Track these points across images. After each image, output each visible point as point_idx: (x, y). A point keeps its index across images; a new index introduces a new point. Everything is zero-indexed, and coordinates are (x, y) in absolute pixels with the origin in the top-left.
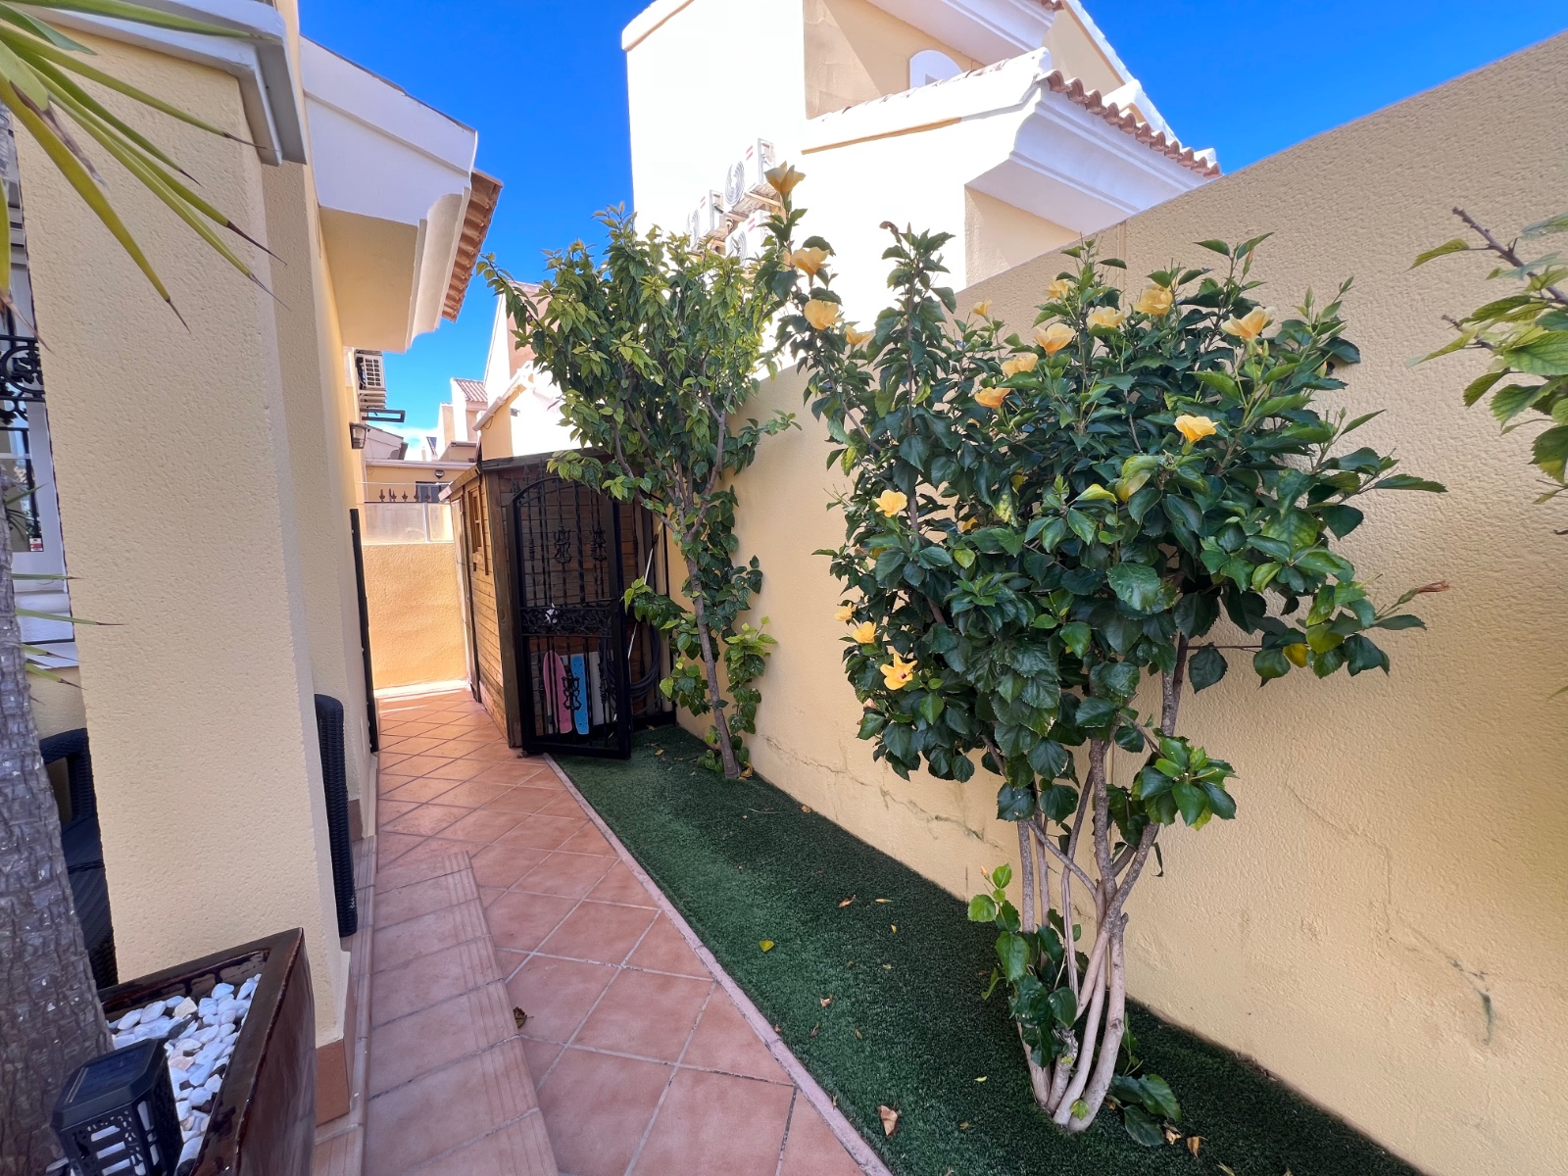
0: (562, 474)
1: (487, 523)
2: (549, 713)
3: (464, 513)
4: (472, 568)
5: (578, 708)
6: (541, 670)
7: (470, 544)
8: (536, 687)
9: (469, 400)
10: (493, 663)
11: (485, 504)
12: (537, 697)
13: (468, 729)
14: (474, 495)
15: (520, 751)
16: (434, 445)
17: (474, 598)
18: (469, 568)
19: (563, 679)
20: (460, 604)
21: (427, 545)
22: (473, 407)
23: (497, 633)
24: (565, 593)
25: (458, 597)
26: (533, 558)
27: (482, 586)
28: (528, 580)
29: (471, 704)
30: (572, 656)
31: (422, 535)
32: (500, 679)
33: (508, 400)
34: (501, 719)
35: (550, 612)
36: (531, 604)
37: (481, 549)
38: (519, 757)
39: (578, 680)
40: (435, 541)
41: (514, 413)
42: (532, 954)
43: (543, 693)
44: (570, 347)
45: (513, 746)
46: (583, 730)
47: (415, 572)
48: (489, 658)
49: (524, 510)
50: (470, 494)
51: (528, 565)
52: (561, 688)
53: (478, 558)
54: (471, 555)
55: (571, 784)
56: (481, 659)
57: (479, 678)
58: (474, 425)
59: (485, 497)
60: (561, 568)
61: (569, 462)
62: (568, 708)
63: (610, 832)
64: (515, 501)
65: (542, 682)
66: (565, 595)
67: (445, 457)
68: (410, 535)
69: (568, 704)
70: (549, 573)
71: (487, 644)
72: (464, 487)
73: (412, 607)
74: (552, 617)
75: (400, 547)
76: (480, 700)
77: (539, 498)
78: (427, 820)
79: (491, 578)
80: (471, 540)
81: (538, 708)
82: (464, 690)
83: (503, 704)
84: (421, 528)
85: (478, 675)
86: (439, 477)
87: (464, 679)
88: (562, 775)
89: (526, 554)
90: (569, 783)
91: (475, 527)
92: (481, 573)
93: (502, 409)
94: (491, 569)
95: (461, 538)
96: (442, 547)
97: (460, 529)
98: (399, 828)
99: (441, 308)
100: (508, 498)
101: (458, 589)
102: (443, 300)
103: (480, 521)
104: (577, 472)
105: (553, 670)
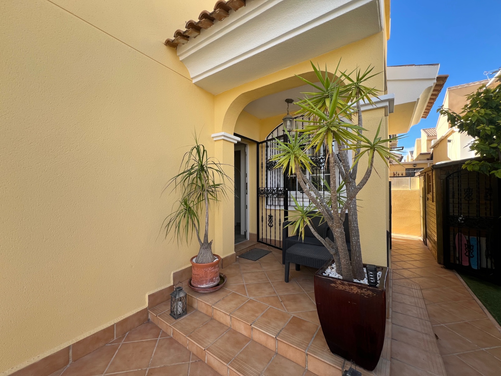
0: (468, 169)
1: (434, 185)
2: (457, 256)
3: (425, 181)
4: (427, 199)
5: (472, 257)
6: (454, 239)
7: (427, 191)
8: (452, 244)
9: (428, 136)
10: (433, 233)
11: (434, 178)
12: (452, 248)
13: (421, 253)
14: (429, 175)
15: (442, 266)
16: (412, 154)
17: (427, 209)
18: (425, 200)
19: (465, 244)
20: (421, 211)
21: (410, 191)
22: (430, 138)
23: (436, 222)
24: (469, 211)
25: (420, 208)
26: (453, 197)
27: (430, 206)
28: (451, 205)
29: (422, 245)
30: (471, 237)
31: (408, 187)
32: (436, 239)
33: (447, 136)
34: (435, 253)
35: (461, 218)
36: (451, 214)
37: (431, 193)
38: (442, 267)
39: (473, 246)
40: (412, 189)
41: (449, 141)
42: (442, 325)
43: (455, 248)
44: (475, 126)
45: (439, 263)
46: (475, 267)
47: (405, 199)
48: (431, 230)
49: (451, 181)
50: (428, 175)
51: (451, 200)
52: (464, 247)
53: (430, 196)
54: (426, 195)
55: (466, 284)
56: (428, 230)
57: (426, 237)
58: (430, 147)
59: (434, 176)
60: (467, 202)
61: (473, 165)
62: (467, 256)
63: (484, 307)
64: (447, 178)
65: (454, 243)
66: (469, 213)
67: (417, 159)
68: (404, 187)
69: (467, 254)
70: (461, 204)
71: (431, 226)
72: (425, 173)
73: (403, 210)
74: (461, 220)
75: (400, 191)
76: (426, 244)
77: (458, 177)
78: (406, 273)
79: (434, 203)
80: (427, 190)
81: (452, 253)
82: (420, 240)
83: (436, 248)
84: (408, 185)
85: (426, 236)
86: (414, 166)
87: (421, 236)
88: (462, 280)
89: (451, 195)
90: (465, 284)
91: (429, 186)
92: (431, 202)
93: (444, 140)
94: (435, 200)
95: (423, 189)
96: (415, 191)
97: (422, 186)
98: (397, 272)
99: (422, 115)
100: (444, 177)
101: (420, 206)
102: (423, 113)
103: (431, 184)
104: (477, 168)
105: (460, 240)
